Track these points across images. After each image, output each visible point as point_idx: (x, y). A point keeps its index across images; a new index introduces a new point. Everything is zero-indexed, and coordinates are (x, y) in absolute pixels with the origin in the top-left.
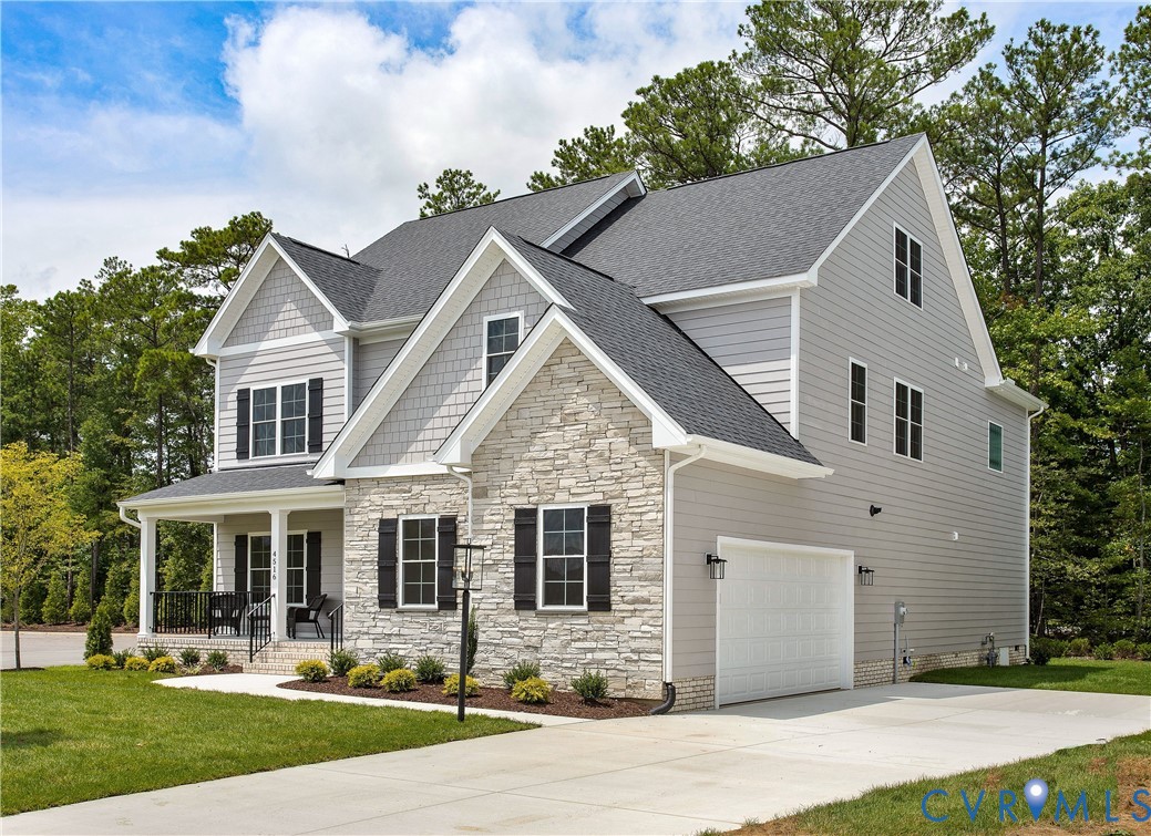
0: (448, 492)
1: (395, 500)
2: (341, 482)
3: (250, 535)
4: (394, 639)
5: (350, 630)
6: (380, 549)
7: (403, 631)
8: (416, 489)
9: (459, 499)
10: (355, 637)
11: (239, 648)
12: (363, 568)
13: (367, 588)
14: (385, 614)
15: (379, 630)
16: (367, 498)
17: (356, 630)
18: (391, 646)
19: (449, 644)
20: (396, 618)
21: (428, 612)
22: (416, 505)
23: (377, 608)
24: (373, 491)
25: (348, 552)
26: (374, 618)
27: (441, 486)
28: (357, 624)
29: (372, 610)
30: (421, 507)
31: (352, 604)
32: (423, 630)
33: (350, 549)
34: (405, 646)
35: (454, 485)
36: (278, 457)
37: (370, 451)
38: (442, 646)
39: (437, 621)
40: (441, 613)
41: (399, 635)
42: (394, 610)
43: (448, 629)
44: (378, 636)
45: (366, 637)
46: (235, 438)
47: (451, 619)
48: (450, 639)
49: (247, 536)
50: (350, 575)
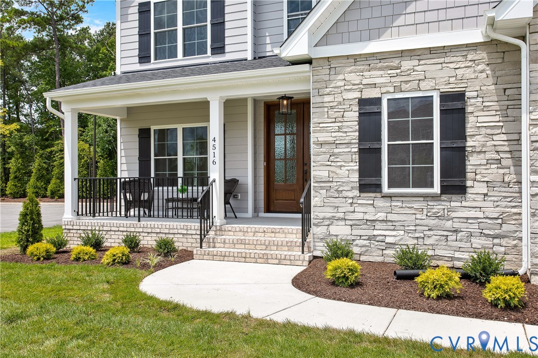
0: (452, 66)
1: (378, 77)
2: (309, 62)
3: (153, 128)
4: (378, 225)
5: (321, 215)
6: (360, 131)
7: (391, 217)
8: (407, 64)
9: (469, 73)
10: (327, 223)
11: (176, 231)
12: (336, 151)
13: (343, 172)
14: (367, 198)
15: (360, 216)
16: (341, 77)
17: (329, 215)
18: (376, 233)
19: (456, 231)
20: (380, 203)
21: (425, 197)
22: (407, 82)
23: (356, 193)
24: (349, 69)
25: (317, 135)
26: (351, 204)
27: (442, 60)
28: (330, 209)
29: (350, 194)
30: (414, 85)
31: (322, 188)
32: (418, 216)
33: (319, 131)
34: (394, 233)
35: (460, 59)
36: (180, 59)
37: (343, 27)
38: (446, 233)
39: (438, 207)
40: (444, 197)
41: (386, 221)
42: (378, 195)
43: (454, 215)
44: (357, 222)
45: (341, 223)
46: (137, 45)
47: (459, 204)
48: (457, 225)
49: (150, 129)
50: (319, 158)
